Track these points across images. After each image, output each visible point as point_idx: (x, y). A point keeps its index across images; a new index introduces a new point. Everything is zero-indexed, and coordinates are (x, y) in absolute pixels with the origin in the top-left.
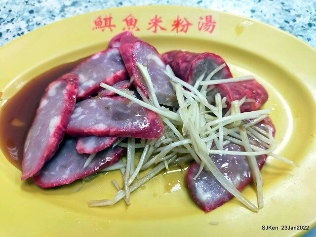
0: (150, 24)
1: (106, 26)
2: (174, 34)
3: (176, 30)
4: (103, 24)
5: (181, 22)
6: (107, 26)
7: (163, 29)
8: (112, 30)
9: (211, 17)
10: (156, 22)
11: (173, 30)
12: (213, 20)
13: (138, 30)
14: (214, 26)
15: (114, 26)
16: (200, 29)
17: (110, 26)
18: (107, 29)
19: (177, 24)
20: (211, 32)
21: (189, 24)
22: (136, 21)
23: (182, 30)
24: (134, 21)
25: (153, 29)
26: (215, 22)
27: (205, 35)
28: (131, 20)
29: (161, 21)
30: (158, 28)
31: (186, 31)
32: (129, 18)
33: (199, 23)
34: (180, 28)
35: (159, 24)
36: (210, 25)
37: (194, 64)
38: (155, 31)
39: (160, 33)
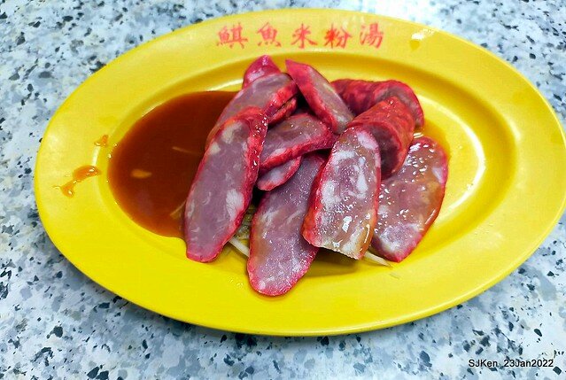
0: (294, 36)
1: (234, 40)
2: (327, 50)
3: (330, 44)
4: (231, 37)
5: (336, 33)
6: (236, 41)
7: (312, 43)
8: (243, 46)
9: (376, 26)
10: (302, 34)
11: (326, 44)
12: (380, 30)
13: (279, 45)
14: (381, 39)
15: (246, 40)
16: (363, 42)
17: (240, 40)
18: (237, 45)
19: (331, 36)
20: (378, 46)
21: (347, 36)
22: (275, 32)
23: (338, 44)
24: (272, 32)
25: (300, 42)
26: (382, 33)
27: (369, 51)
28: (269, 30)
29: (309, 32)
30: (306, 42)
31: (344, 46)
32: (265, 29)
33: (361, 34)
34: (336, 41)
35: (307, 36)
36: (376, 37)
37: (376, 95)
38: (303, 46)
39: (309, 49)
